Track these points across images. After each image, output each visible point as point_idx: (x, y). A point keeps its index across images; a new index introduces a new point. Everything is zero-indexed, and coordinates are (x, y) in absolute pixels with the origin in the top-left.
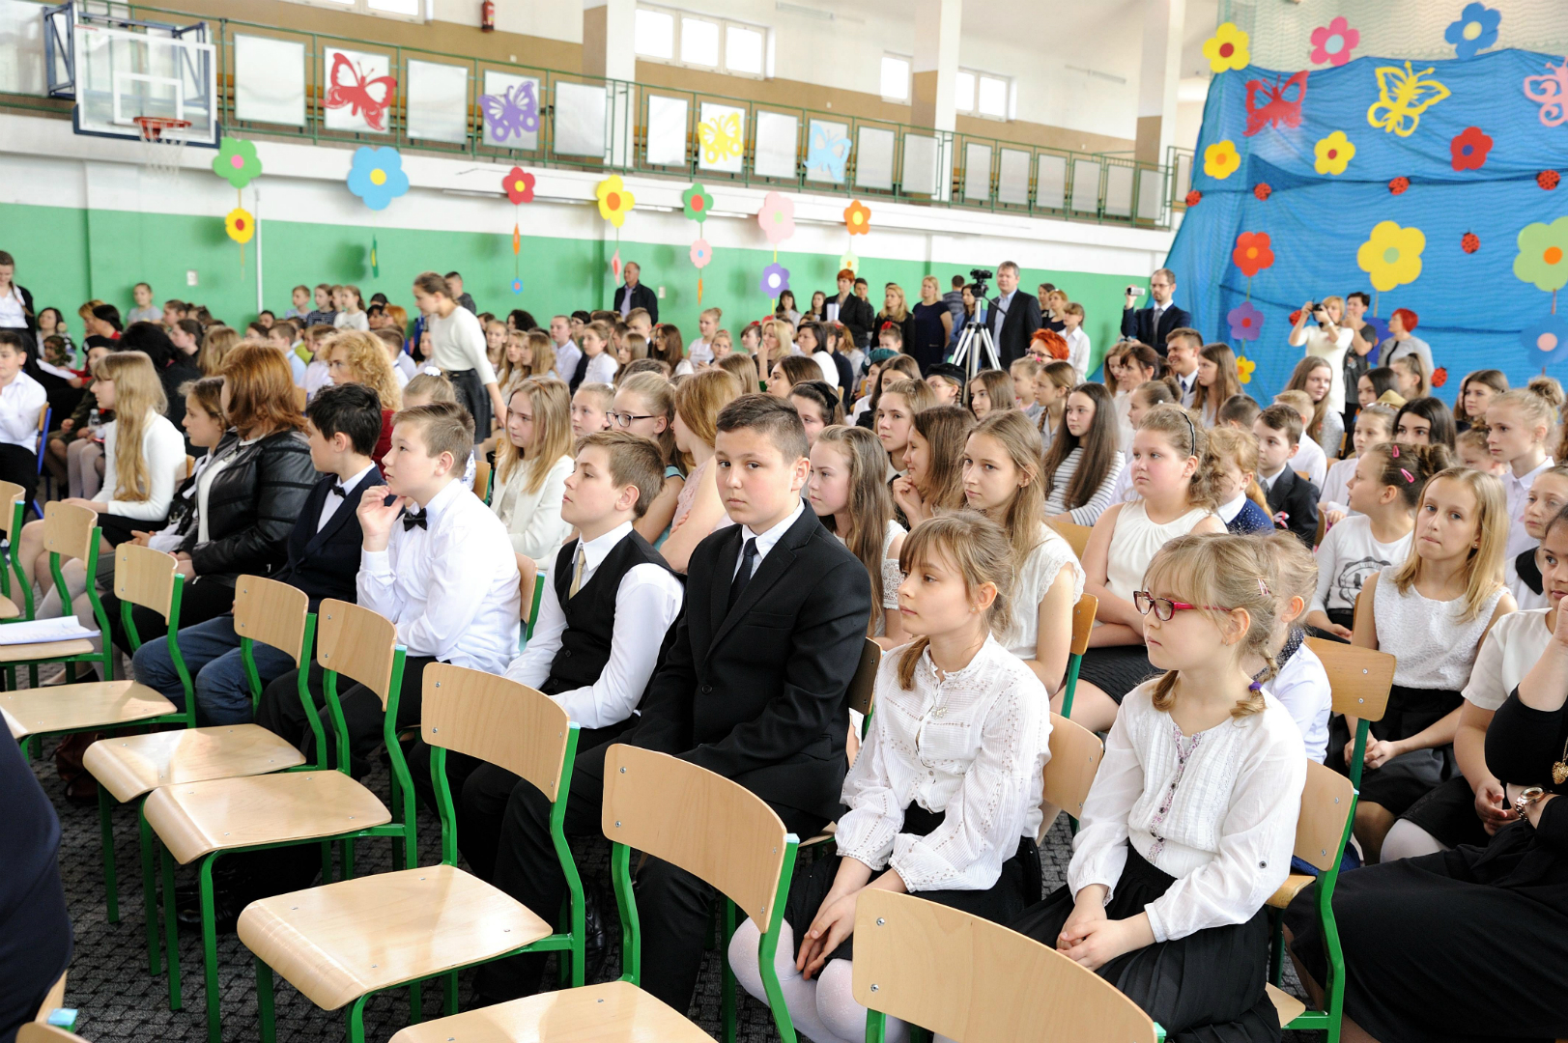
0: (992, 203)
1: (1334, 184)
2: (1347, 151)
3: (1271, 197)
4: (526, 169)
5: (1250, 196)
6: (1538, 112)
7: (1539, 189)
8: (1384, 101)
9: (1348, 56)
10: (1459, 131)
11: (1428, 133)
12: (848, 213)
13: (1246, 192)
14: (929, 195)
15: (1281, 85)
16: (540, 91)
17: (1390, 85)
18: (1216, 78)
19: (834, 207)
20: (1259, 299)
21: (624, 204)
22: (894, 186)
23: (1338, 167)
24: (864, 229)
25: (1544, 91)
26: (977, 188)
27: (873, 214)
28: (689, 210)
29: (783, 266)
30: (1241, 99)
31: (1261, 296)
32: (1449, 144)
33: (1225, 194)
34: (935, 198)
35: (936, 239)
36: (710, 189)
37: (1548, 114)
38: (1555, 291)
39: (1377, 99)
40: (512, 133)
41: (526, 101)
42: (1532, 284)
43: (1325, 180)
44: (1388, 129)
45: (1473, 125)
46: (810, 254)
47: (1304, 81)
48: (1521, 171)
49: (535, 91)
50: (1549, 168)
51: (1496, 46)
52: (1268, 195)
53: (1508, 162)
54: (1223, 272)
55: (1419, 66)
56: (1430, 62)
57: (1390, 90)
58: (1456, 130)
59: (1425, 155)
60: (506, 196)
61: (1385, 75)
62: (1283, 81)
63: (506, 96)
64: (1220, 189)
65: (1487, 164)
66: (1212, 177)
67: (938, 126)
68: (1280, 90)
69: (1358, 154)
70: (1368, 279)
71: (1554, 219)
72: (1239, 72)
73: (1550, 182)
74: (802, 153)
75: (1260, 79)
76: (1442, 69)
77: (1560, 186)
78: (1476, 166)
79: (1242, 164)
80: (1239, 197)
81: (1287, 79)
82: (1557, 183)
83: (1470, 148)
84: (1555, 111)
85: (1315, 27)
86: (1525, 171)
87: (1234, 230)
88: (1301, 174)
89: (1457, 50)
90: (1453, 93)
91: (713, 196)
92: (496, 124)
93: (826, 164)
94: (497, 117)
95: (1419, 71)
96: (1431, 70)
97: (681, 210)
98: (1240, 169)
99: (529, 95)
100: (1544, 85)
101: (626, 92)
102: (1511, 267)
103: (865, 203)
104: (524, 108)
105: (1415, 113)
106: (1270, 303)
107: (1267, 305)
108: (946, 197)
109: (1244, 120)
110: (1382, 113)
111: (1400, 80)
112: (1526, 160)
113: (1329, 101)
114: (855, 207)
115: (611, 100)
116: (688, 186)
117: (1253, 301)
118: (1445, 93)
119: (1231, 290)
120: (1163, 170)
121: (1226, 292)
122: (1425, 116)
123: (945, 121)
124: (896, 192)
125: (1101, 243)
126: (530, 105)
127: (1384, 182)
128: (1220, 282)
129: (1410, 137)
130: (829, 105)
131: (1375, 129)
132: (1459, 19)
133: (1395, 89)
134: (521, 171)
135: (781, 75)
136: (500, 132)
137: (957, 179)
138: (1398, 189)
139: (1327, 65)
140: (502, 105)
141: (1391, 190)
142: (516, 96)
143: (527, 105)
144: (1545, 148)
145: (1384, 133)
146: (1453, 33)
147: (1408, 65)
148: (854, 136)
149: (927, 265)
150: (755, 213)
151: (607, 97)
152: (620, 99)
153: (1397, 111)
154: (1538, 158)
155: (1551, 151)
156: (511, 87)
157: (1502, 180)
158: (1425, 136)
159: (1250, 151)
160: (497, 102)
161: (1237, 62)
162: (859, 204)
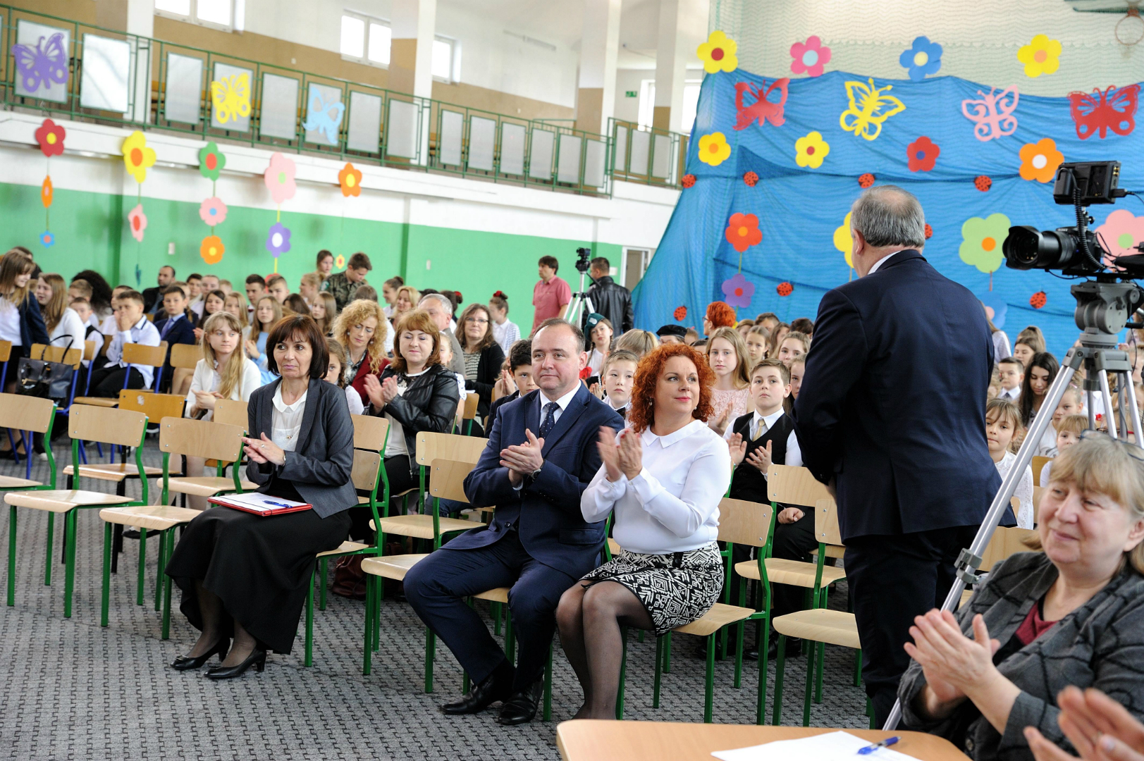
0: (464, 170)
1: (811, 176)
2: (823, 149)
3: (758, 184)
4: (58, 122)
5: (740, 182)
6: (973, 129)
7: (976, 191)
8: (853, 110)
9: (822, 69)
10: (914, 139)
11: (888, 138)
12: (342, 175)
13: (736, 178)
14: (409, 159)
15: (766, 88)
16: (70, 43)
17: (857, 97)
18: (707, 77)
19: (329, 169)
20: (750, 272)
21: (147, 161)
22: (381, 149)
23: (815, 162)
24: (356, 191)
25: (977, 113)
26: (450, 154)
27: (364, 177)
28: (204, 167)
29: (285, 225)
30: (730, 98)
31: (750, 269)
32: (906, 149)
33: (717, 179)
34: (414, 162)
35: (414, 202)
36: (224, 148)
37: (981, 131)
38: (991, 272)
39: (847, 108)
40: (42, 85)
41: (56, 52)
42: (974, 266)
43: (804, 172)
44: (857, 133)
45: (924, 135)
46: (304, 214)
47: (785, 87)
48: (962, 175)
49: (65, 43)
50: (984, 174)
51: (942, 72)
52: (755, 182)
53: (953, 167)
54: (717, 247)
55: (879, 83)
56: (888, 80)
57: (857, 101)
58: (912, 138)
59: (887, 157)
60: (37, 147)
61: (853, 88)
62: (767, 85)
63: (38, 47)
64: (713, 174)
65: (936, 167)
66: (707, 164)
67: (416, 93)
68: (765, 92)
69: (831, 152)
70: (843, 257)
71: (988, 215)
72: (728, 74)
73: (984, 186)
74: (302, 115)
75: (747, 82)
76: (899, 87)
77: (992, 189)
78: (928, 167)
79: (732, 153)
80: (730, 182)
81: (771, 84)
82: (989, 186)
83: (924, 152)
84: (986, 129)
85: (794, 42)
86: (965, 175)
87: (726, 210)
88: (784, 165)
89: (910, 73)
90: (907, 107)
91: (226, 155)
92: (28, 74)
93: (323, 126)
94: (29, 67)
95: (880, 87)
96: (889, 88)
97: (197, 168)
98: (730, 158)
99: (59, 47)
100: (978, 108)
101: (148, 48)
102: (957, 252)
103: (357, 166)
104: (54, 60)
105: (878, 122)
106: (759, 275)
107: (756, 277)
108: (424, 162)
109: (735, 116)
110: (851, 119)
111: (865, 93)
112: (965, 166)
113: (807, 106)
114: (348, 170)
115: (134, 56)
116: (203, 144)
117: (744, 273)
118: (902, 107)
119: (724, 263)
120: (604, 139)
121: (720, 265)
122: (887, 124)
123: (423, 88)
124: (381, 157)
125: (555, 209)
126: (60, 56)
127: (854, 177)
128: (714, 256)
129: (874, 141)
130: (294, 61)
131: (846, 132)
132: (910, 48)
133: (861, 100)
134: (52, 123)
135: (250, 29)
136: (31, 82)
137: (433, 144)
138: (865, 183)
139: (805, 75)
140: (33, 55)
141: (861, 184)
142: (47, 47)
143: (57, 57)
144: (980, 157)
145: (853, 136)
146: (906, 59)
147: (871, 81)
148: (346, 100)
149: (406, 228)
150: (261, 172)
151: (131, 53)
152: (143, 55)
153: (864, 119)
154: (975, 166)
155: (985, 160)
156: (42, 38)
157: (948, 181)
158: (886, 140)
159: (739, 143)
160: (29, 52)
161: (728, 64)
162: (352, 167)
